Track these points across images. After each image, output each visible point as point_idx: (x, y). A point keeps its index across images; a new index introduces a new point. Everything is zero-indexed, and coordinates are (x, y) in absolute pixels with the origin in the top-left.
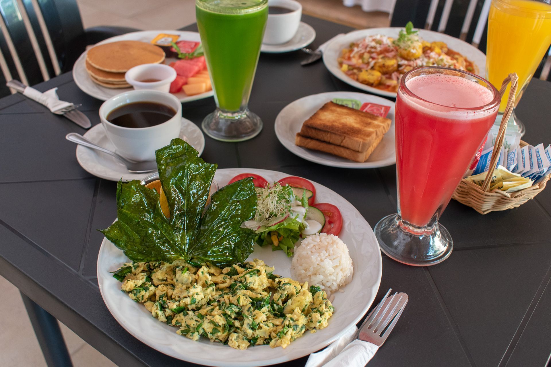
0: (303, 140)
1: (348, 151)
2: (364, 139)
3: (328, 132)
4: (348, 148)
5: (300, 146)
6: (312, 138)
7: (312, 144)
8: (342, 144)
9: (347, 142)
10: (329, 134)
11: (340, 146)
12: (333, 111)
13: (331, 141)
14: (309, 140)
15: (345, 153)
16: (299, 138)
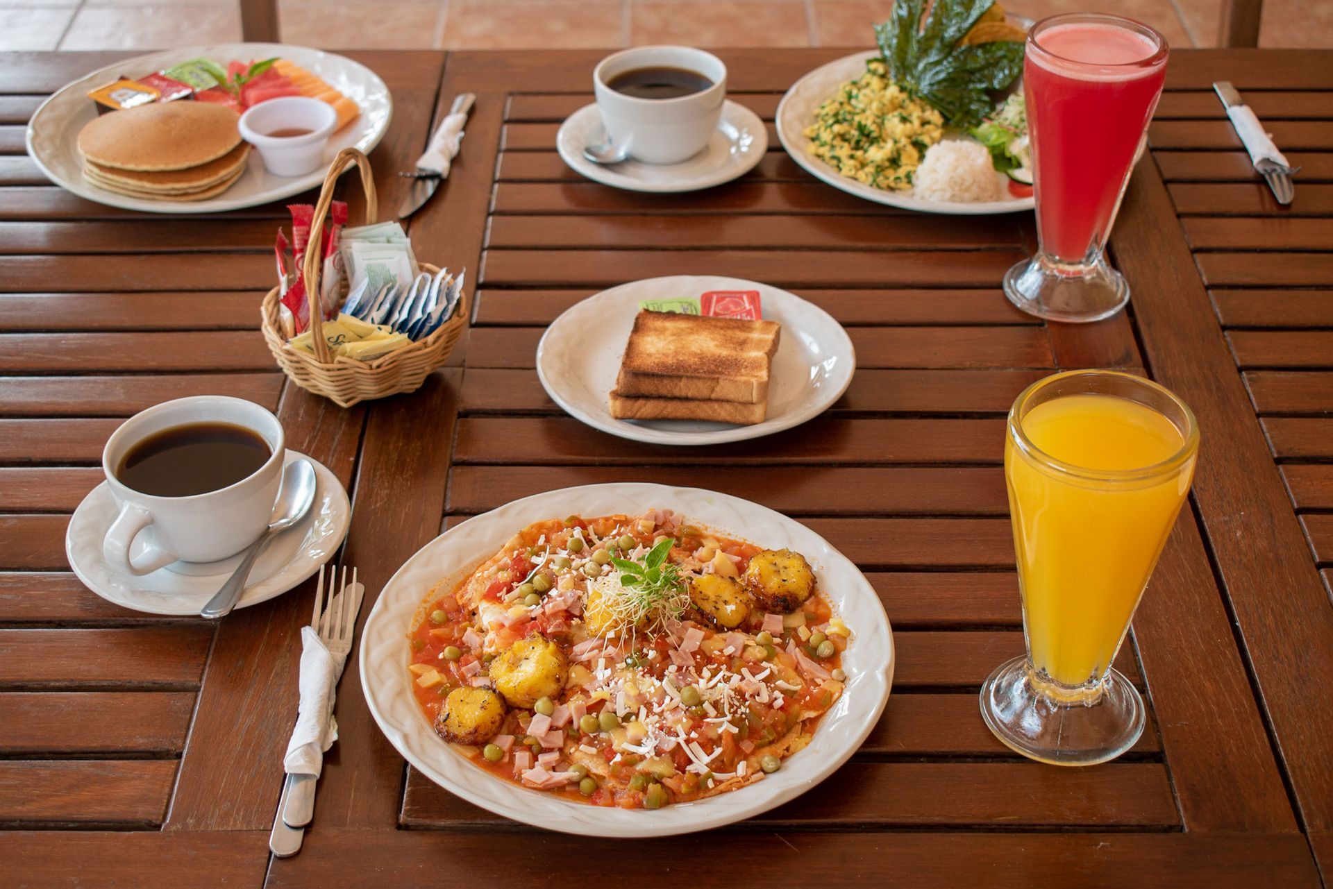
0: (629, 403)
1: (727, 406)
2: (757, 376)
3: (680, 377)
4: (728, 401)
5: (621, 418)
6: (647, 397)
7: (648, 408)
8: (714, 396)
9: (725, 388)
10: (684, 380)
11: (710, 400)
12: (662, 331)
13: (690, 395)
14: (641, 402)
15: (723, 412)
16: (619, 403)
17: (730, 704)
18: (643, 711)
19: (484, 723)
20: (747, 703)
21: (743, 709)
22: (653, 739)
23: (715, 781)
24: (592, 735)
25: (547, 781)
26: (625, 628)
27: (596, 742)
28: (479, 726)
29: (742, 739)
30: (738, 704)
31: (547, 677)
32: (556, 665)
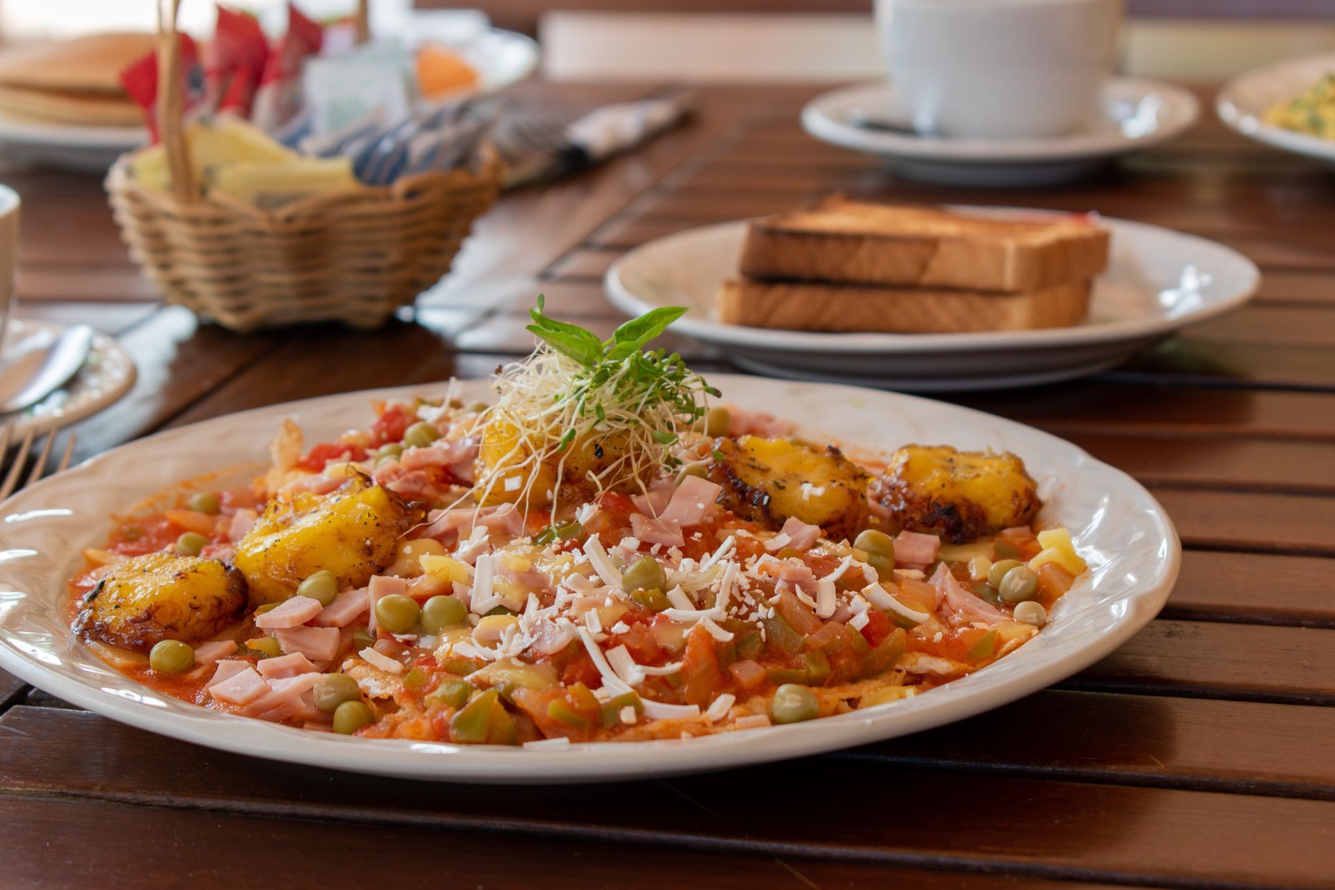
0: (755, 291)
1: (954, 302)
4: (954, 289)
5: (738, 325)
6: (792, 280)
9: (948, 261)
10: (867, 243)
11: (917, 287)
13: (876, 276)
15: (943, 315)
16: (735, 294)
17: (732, 597)
18: (533, 602)
19: (171, 602)
20: (774, 600)
21: (762, 612)
22: (527, 634)
23: (640, 712)
24: (400, 638)
25: (257, 697)
26: (540, 459)
27: (406, 653)
28: (158, 608)
29: (740, 658)
30: (752, 602)
31: (341, 538)
32: (371, 521)
